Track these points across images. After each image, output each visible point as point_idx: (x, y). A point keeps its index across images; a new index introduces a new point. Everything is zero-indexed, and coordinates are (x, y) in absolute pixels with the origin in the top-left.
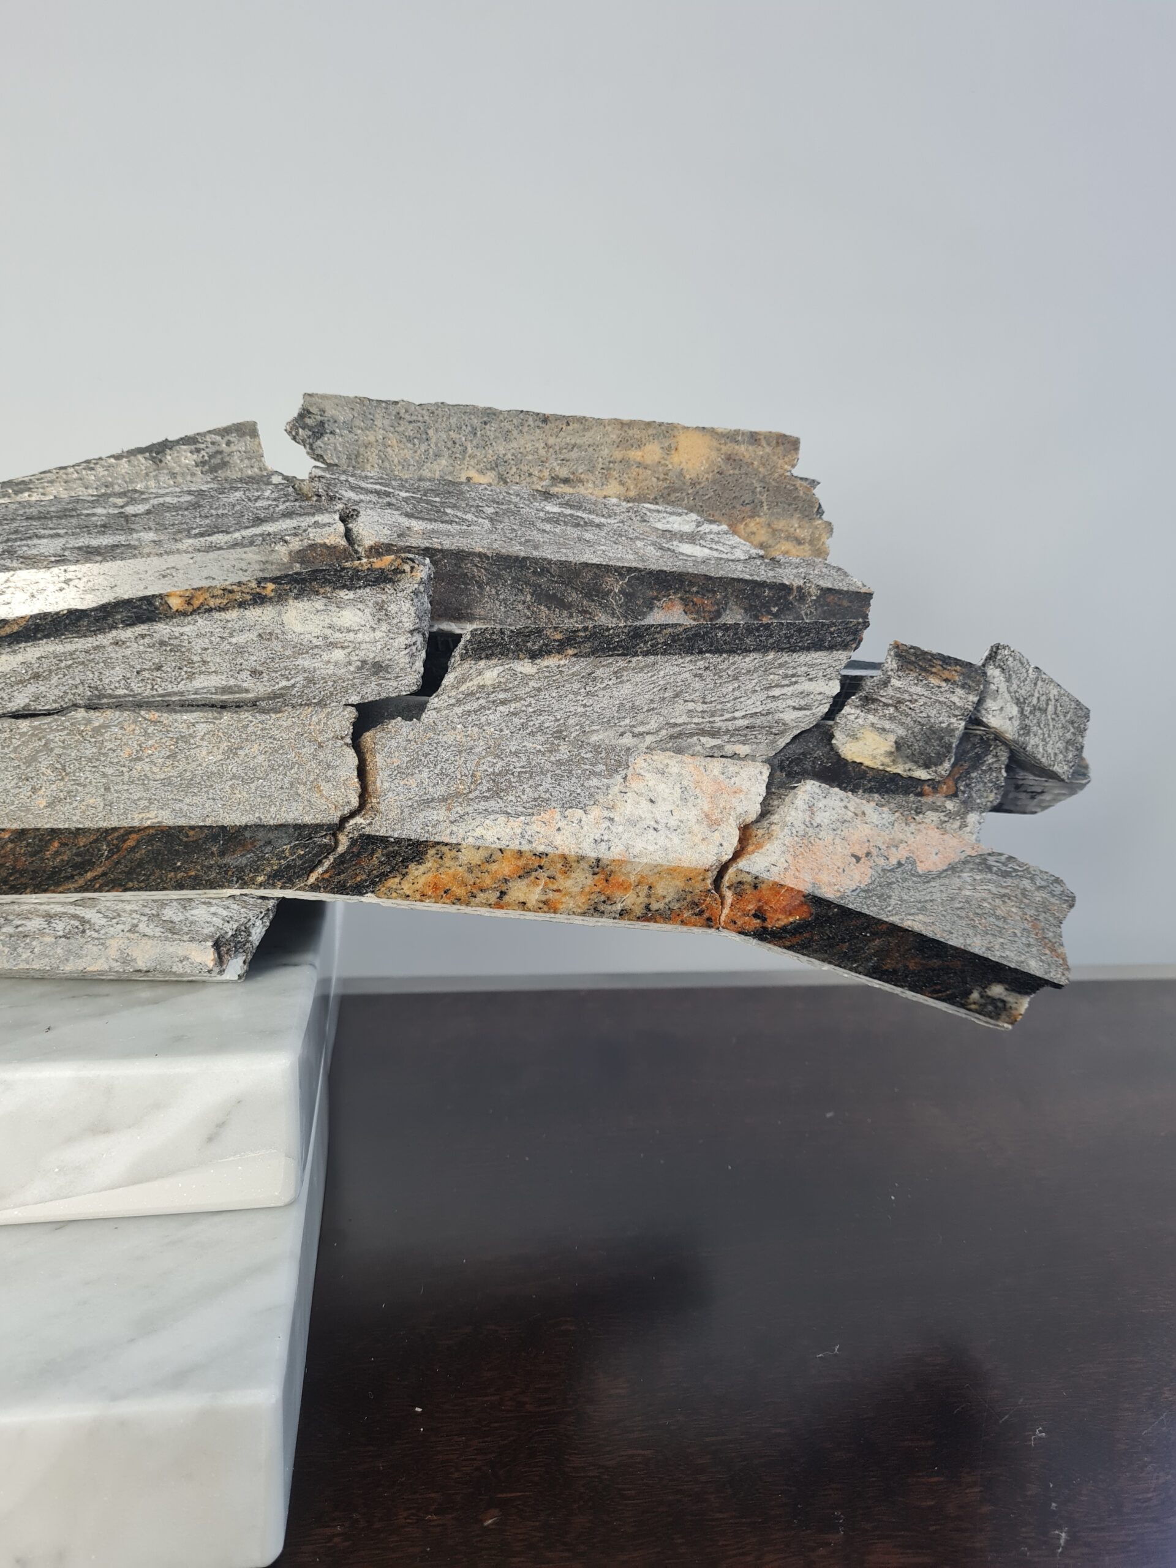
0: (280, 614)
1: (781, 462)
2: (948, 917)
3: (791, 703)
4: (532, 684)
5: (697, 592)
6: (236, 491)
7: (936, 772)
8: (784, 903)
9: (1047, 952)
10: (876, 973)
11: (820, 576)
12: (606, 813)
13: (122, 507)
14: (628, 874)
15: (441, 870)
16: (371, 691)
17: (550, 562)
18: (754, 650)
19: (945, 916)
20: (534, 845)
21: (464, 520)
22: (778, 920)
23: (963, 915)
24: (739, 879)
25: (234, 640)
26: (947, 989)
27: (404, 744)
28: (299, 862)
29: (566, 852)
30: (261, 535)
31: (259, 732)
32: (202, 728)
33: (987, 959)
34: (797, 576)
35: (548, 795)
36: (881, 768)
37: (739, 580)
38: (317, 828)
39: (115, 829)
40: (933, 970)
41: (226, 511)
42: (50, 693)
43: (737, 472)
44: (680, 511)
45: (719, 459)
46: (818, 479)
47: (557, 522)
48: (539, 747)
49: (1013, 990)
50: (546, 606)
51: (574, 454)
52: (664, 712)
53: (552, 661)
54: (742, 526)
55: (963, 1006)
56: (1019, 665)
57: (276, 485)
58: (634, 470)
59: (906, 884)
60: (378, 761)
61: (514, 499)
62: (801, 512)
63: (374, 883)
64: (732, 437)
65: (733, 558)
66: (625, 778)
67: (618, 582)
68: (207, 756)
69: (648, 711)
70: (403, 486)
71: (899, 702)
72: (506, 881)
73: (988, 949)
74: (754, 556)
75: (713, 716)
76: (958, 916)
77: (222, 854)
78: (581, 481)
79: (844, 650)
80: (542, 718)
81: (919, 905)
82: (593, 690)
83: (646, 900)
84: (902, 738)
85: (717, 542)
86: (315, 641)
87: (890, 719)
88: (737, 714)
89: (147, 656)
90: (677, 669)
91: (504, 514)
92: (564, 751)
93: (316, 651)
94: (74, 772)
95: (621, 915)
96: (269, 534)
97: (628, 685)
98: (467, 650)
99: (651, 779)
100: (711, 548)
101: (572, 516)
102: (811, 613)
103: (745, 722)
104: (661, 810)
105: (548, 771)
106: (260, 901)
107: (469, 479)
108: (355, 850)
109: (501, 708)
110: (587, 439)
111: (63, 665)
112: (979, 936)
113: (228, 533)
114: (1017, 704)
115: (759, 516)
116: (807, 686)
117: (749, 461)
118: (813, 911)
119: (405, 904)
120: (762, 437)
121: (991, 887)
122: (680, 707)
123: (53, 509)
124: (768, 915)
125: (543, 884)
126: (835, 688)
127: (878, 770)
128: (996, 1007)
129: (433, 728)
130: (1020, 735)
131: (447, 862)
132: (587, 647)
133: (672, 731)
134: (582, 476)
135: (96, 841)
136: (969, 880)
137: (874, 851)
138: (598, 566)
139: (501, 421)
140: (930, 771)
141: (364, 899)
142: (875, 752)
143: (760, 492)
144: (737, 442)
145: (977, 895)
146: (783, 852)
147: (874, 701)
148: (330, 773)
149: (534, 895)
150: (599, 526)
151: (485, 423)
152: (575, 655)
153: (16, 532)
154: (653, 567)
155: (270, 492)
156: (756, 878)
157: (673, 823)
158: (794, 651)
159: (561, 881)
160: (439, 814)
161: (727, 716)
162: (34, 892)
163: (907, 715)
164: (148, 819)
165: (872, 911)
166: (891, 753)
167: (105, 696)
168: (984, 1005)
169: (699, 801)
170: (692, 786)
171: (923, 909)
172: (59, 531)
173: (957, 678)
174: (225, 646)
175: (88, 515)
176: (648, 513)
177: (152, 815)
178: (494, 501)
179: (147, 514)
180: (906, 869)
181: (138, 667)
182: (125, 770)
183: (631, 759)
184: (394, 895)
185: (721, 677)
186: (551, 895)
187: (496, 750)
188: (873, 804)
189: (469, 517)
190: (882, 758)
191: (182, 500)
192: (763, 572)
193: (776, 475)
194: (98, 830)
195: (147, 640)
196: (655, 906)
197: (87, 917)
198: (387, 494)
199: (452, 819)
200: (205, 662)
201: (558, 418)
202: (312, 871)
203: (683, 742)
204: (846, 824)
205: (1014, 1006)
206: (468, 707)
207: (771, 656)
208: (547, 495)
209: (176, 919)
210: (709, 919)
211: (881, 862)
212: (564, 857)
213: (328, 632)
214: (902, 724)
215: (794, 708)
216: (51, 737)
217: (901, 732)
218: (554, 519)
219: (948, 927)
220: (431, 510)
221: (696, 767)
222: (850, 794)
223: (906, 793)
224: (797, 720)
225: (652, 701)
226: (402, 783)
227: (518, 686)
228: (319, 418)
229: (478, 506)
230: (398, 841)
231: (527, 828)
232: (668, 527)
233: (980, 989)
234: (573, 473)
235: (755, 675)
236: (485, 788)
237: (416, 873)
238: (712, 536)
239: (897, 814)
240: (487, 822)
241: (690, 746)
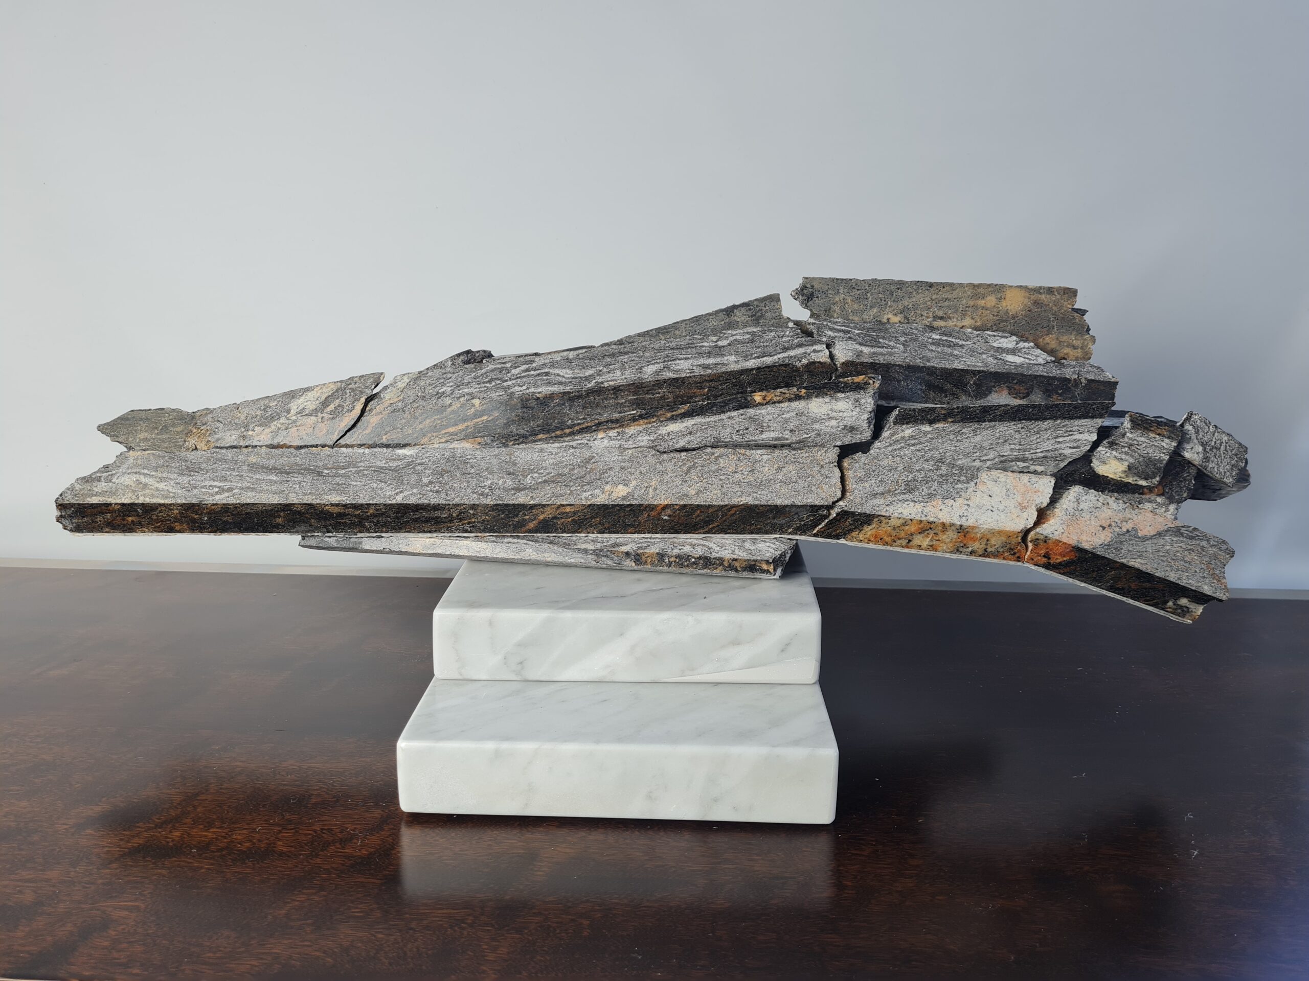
0: (807, 404)
1: (1066, 303)
2: (1155, 561)
3: (1068, 445)
4: (929, 436)
5: (1016, 383)
6: (771, 332)
7: (1151, 482)
8: (1061, 550)
9: (1215, 581)
10: (1111, 589)
11: (1087, 372)
12: (966, 502)
13: (716, 342)
14: (976, 533)
15: (879, 529)
16: (848, 440)
17: (936, 368)
18: (1049, 419)
19: (1153, 560)
20: (928, 517)
21: (889, 346)
22: (1057, 559)
23: (1165, 559)
24: (1037, 537)
25: (784, 416)
26: (1154, 600)
27: (862, 466)
28: (810, 523)
29: (945, 521)
30: (788, 357)
31: (792, 460)
32: (765, 457)
33: (1178, 584)
34: (1074, 372)
35: (935, 492)
36: (1119, 479)
37: (1040, 376)
38: (821, 507)
39: (726, 505)
40: (1146, 589)
41: (768, 344)
42: (695, 441)
43: (1039, 310)
44: (1007, 335)
45: (1029, 303)
46: (1088, 310)
47: (939, 345)
48: (931, 468)
49: (1193, 602)
50: (933, 391)
51: (946, 304)
52: (998, 449)
53: (940, 425)
54: (1041, 340)
55: (1163, 609)
56: (1204, 424)
57: (791, 328)
58: (980, 311)
59: (1131, 542)
60: (849, 474)
61: (916, 332)
62: (1077, 331)
63: (845, 534)
64: (1038, 290)
65: (1037, 363)
66: (976, 484)
67: (972, 378)
68: (767, 470)
69: (990, 449)
70: (856, 327)
71: (1131, 445)
72: (912, 535)
73: (1179, 579)
74: (1049, 361)
75: (1024, 451)
76: (1162, 560)
77: (774, 518)
78: (950, 318)
79: (1100, 418)
80: (932, 452)
81: (1139, 554)
82: (960, 439)
83: (985, 547)
84: (1132, 464)
85: (1028, 354)
86: (823, 416)
87: (1125, 454)
88: (1038, 451)
89: (742, 424)
90: (1006, 428)
91: (910, 341)
92: (944, 469)
93: (823, 421)
94: (707, 478)
95: (971, 553)
96: (791, 357)
97: (980, 436)
98: (897, 419)
99: (990, 484)
100: (1024, 358)
101: (946, 340)
102: (1081, 393)
103: (1043, 455)
104: (995, 501)
105: (935, 480)
106: (789, 541)
107: (888, 319)
108: (838, 518)
109: (912, 448)
110: (955, 294)
111: (703, 428)
112: (1173, 572)
113: (771, 356)
114: (1202, 445)
115: (1052, 334)
116: (1078, 436)
117: (1047, 303)
118: (1077, 555)
119: (859, 544)
120: (1055, 290)
121: (1182, 545)
122: (1007, 447)
123: (683, 343)
124: (1051, 556)
125: (931, 537)
126: (1094, 437)
127: (1117, 481)
128: (1183, 611)
129: (877, 457)
130: (1203, 462)
131: (883, 525)
132: (959, 417)
133: (1001, 459)
134: (951, 315)
135: (716, 511)
136: (1169, 541)
137: (1114, 524)
138: (962, 370)
139: (907, 287)
140: (1148, 481)
141: (839, 541)
142: (1116, 471)
143: (1053, 321)
144: (1040, 293)
145: (1173, 549)
146: (1061, 524)
147: (1117, 444)
148: (827, 480)
149: (926, 543)
150: (962, 346)
151: (898, 289)
152: (952, 422)
153: (668, 356)
154: (992, 370)
155: (788, 332)
156: (1046, 537)
157: (1001, 508)
158: (1071, 419)
159: (940, 536)
160: (880, 501)
161: (1032, 451)
162: (684, 533)
163: (1135, 452)
164: (741, 501)
165: (1111, 556)
166: (1125, 471)
167: (720, 442)
168: (1176, 609)
169: (1016, 496)
170: (1012, 488)
171: (1140, 556)
172: (688, 356)
173: (1165, 433)
174: (780, 419)
175: (700, 347)
176: (989, 337)
177: (743, 499)
178: (904, 333)
179: (729, 345)
180: (1132, 534)
181: (737, 429)
182: (730, 477)
183: (979, 474)
184: (855, 540)
185: (1030, 432)
186: (934, 542)
187: (908, 469)
188: (1113, 498)
189: (892, 343)
190: (1120, 474)
191: (745, 337)
192: (1054, 371)
193: (1063, 311)
194: (719, 505)
195: (743, 417)
196: (989, 550)
197: (710, 546)
198: (849, 332)
199: (887, 504)
200: (769, 426)
201: (938, 284)
202: (815, 527)
203: (1007, 465)
204: (1098, 509)
205: (1194, 610)
206: (895, 447)
207: (1059, 421)
208: (932, 329)
209: (752, 549)
210: (1019, 557)
211: (1117, 530)
212: (943, 524)
213: (830, 412)
214: (1133, 457)
215: (1070, 448)
216: (696, 461)
217: (1132, 460)
218: (937, 343)
219: (1156, 566)
220: (872, 340)
221: (1014, 478)
222: (1100, 493)
223: (1134, 493)
224: (1072, 454)
225: (992, 444)
226: (862, 485)
227: (921, 437)
228: (811, 290)
229: (896, 337)
230: (860, 514)
231: (925, 509)
232: (1000, 345)
233: (1174, 601)
234: (945, 314)
235: (1049, 431)
236: (903, 488)
237: (867, 530)
238: (1025, 350)
239: (1128, 504)
240: (904, 505)
241: (1011, 467)
